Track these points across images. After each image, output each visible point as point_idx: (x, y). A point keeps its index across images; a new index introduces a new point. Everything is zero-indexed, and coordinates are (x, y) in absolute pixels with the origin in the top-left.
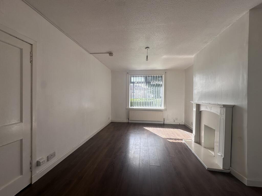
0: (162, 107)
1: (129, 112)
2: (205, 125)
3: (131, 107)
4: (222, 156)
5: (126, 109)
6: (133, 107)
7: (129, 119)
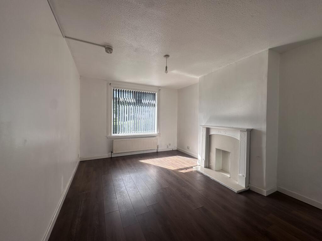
0: (155, 132)
1: (113, 143)
2: (216, 149)
3: (115, 135)
4: (243, 176)
5: (107, 137)
6: (117, 135)
7: (112, 152)
